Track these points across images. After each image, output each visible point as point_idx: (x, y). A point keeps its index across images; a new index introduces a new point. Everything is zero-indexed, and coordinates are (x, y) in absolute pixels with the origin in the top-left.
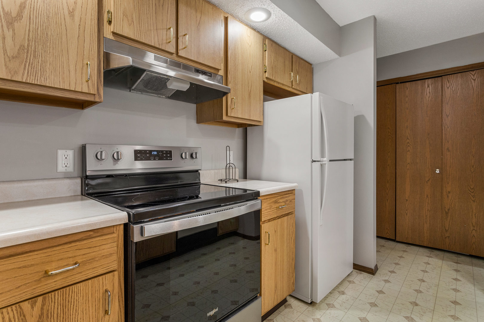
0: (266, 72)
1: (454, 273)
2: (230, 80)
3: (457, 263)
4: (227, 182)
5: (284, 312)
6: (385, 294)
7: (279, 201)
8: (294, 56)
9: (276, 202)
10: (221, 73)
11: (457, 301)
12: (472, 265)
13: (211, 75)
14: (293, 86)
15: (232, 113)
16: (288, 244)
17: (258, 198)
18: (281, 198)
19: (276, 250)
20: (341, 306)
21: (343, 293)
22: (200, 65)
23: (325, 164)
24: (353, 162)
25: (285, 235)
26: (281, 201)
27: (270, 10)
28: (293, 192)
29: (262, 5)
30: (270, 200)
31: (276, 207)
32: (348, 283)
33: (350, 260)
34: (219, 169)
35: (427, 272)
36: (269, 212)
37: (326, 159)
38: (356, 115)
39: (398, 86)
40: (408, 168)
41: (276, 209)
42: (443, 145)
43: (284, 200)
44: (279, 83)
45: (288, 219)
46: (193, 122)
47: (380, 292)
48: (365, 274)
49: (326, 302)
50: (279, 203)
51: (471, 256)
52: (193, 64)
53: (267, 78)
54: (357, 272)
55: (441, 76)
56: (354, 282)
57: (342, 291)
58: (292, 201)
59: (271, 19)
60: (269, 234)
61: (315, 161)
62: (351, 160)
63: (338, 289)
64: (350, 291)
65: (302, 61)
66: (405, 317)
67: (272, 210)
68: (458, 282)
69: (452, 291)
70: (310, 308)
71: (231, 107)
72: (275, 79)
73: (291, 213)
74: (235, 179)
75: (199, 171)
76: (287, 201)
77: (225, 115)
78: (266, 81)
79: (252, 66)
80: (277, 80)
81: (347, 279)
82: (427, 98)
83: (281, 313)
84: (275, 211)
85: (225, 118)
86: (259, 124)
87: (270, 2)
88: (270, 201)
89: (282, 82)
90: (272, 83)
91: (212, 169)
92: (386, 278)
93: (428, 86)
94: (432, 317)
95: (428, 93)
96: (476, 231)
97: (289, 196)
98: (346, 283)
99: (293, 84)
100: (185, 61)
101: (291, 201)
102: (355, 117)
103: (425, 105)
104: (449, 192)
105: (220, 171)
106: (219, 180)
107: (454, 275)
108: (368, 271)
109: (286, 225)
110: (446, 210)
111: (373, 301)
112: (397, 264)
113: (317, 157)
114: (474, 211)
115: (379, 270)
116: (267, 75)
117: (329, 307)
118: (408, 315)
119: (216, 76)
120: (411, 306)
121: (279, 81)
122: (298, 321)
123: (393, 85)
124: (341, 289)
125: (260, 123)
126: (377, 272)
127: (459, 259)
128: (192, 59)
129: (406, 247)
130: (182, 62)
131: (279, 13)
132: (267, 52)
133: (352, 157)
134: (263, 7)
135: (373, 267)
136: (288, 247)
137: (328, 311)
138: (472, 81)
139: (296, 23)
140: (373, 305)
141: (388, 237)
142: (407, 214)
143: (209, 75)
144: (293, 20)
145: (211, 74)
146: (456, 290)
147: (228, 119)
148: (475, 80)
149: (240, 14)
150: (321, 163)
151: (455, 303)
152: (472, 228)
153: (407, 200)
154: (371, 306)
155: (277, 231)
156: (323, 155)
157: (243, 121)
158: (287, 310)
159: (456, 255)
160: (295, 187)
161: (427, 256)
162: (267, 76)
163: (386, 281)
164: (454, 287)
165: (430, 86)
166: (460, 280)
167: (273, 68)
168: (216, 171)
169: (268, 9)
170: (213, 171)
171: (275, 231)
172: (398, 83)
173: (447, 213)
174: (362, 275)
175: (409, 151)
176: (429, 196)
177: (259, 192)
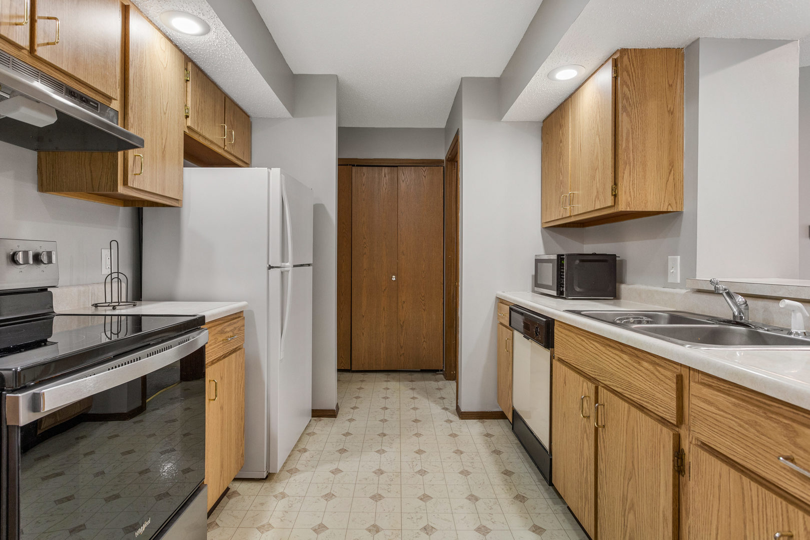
0: (187, 117)
1: (411, 391)
2: (132, 122)
3: (412, 381)
4: (117, 307)
5: (231, 503)
6: (352, 434)
7: (226, 330)
8: (227, 100)
9: (222, 332)
10: (116, 105)
11: (418, 419)
12: (424, 380)
13: (98, 106)
14: (226, 147)
15: (135, 182)
16: (237, 396)
17: (202, 327)
18: (228, 325)
19: (222, 408)
20: (306, 466)
21: (305, 450)
22: (77, 83)
23: (288, 271)
24: (311, 267)
25: (233, 383)
26: (228, 329)
27: (210, 24)
28: (241, 315)
29: (199, 13)
30: (215, 329)
31: (223, 340)
32: (308, 437)
33: (309, 407)
34: (87, 285)
35: (388, 398)
36: (214, 348)
37: (289, 264)
38: (315, 203)
39: (354, 169)
40: (364, 275)
41: (223, 343)
42: (399, 248)
43: (231, 328)
44: (206, 139)
45: (236, 357)
46: (31, 189)
47: (347, 434)
48: (325, 420)
49: (286, 468)
50: (226, 333)
51: (423, 371)
52: (62, 77)
53: (189, 127)
54: (315, 420)
55: (397, 166)
56: (314, 434)
57: (304, 449)
58: (241, 329)
59: (207, 37)
60: (216, 383)
61: (273, 267)
62: (309, 265)
63: (298, 448)
64: (312, 445)
65: (238, 109)
66: (376, 452)
67: (218, 344)
68: (416, 400)
69: (411, 410)
70: (266, 485)
71: (133, 171)
72: (201, 132)
73: (238, 349)
74: (127, 302)
75: (49, 289)
76: (235, 328)
77: (122, 184)
78: (188, 132)
79: (168, 103)
80: (204, 134)
81: (306, 432)
82: (384, 189)
83: (225, 508)
84: (221, 346)
85: (121, 190)
86: (177, 205)
87: (215, 16)
88: (216, 332)
89: (210, 138)
90: (196, 137)
91: (71, 286)
92: (350, 417)
93: (385, 176)
94: (399, 442)
95: (385, 184)
96: (426, 342)
97: (238, 322)
98: (306, 438)
99: (226, 144)
100: (47, 68)
101: (239, 330)
102: (314, 205)
103: (382, 198)
104: (404, 302)
105: (91, 287)
106: (93, 305)
107: (411, 394)
108: (329, 414)
109: (234, 366)
110: (401, 324)
111: (341, 447)
112: (357, 398)
113: (275, 260)
114: (425, 321)
115: (340, 409)
116: (189, 122)
117: (291, 474)
118: (379, 448)
119: (107, 110)
120: (380, 439)
121: (207, 136)
122: (254, 507)
123: (349, 166)
124: (301, 446)
125: (179, 203)
126: (339, 412)
127: (413, 376)
128: (64, 68)
129: (362, 376)
130: (41, 70)
131: (224, 33)
132: (189, 84)
133: (311, 262)
134: (201, 16)
135: (334, 408)
136: (237, 401)
137: (292, 479)
138: (423, 177)
139: (246, 56)
140: (342, 451)
141: (343, 368)
142: (363, 334)
143: (94, 105)
144: (242, 51)
145: (97, 104)
146: (415, 409)
147: (126, 191)
148: (425, 177)
149: (153, 11)
150: (282, 269)
151: (416, 421)
152: (423, 340)
153: (363, 316)
154: (340, 453)
155: (223, 378)
156: (284, 258)
157: (151, 197)
158: (232, 501)
159: (409, 373)
160: (244, 307)
161: (385, 381)
162: (189, 124)
163: (351, 420)
164: (413, 406)
165: (387, 176)
166: (417, 398)
167: (198, 112)
168: (82, 288)
169: (207, 22)
170: (75, 290)
171: (222, 378)
172: (354, 166)
173: (402, 327)
174: (322, 422)
175: (365, 254)
176: (386, 309)
177: (203, 318)
